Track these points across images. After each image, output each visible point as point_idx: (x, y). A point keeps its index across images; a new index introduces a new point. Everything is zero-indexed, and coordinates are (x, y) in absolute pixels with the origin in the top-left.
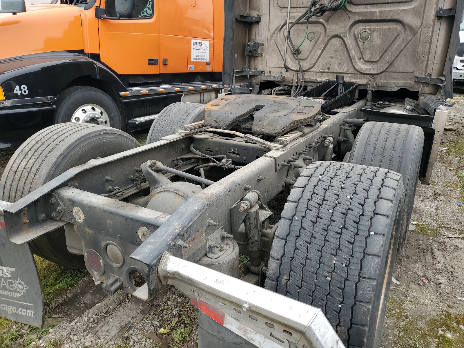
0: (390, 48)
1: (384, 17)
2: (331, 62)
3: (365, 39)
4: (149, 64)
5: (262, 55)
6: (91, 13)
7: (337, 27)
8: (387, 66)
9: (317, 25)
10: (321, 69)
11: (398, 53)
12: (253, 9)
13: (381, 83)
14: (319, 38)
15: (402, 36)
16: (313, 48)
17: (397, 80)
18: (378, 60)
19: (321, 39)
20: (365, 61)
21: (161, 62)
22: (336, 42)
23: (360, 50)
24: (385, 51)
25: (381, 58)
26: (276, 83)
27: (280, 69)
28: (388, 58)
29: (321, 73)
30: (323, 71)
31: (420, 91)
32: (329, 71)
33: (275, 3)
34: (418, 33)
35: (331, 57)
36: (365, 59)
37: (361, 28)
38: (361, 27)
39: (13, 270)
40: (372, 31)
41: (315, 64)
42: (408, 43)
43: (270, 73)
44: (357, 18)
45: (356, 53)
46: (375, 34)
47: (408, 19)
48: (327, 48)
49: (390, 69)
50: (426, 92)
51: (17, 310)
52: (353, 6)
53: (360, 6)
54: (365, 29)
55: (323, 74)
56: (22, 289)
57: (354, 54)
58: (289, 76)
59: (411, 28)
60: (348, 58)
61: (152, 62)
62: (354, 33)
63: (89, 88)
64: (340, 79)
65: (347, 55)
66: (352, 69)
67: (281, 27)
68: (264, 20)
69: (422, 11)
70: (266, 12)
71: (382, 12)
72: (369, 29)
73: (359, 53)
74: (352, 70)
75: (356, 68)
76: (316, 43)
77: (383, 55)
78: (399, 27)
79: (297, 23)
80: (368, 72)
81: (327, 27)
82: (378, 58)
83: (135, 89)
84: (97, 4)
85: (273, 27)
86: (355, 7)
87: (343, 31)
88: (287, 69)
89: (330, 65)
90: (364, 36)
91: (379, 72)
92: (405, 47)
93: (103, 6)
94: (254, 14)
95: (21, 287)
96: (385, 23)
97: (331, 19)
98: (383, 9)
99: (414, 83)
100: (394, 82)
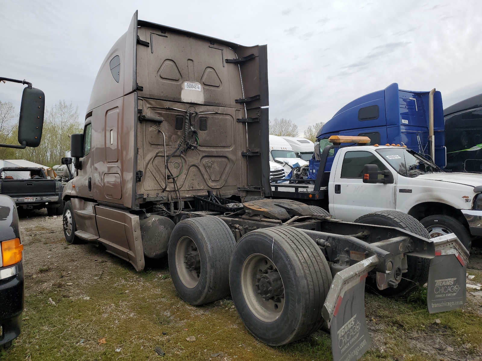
0: (224, 172)
1: (219, 155)
2: (193, 183)
3: (210, 167)
7: (193, 159)
8: (225, 182)
10: (187, 188)
11: (228, 175)
13: (223, 193)
14: (182, 166)
15: (229, 166)
18: (219, 180)
19: (184, 167)
20: (212, 181)
22: (193, 169)
23: (208, 174)
24: (222, 174)
25: (220, 178)
26: (154, 202)
27: (157, 192)
29: (187, 191)
30: (189, 189)
31: (241, 195)
32: (193, 189)
34: (235, 163)
35: (192, 179)
36: (212, 179)
37: (207, 160)
38: (205, 160)
40: (214, 162)
41: (183, 184)
42: (232, 170)
43: (148, 195)
44: (204, 154)
45: (207, 176)
46: (215, 164)
47: (230, 156)
48: (189, 173)
49: (226, 184)
50: (243, 196)
51: (359, 347)
52: (200, 147)
53: (204, 147)
54: (209, 161)
55: (189, 191)
56: (358, 329)
58: (165, 195)
59: (232, 161)
60: (203, 179)
62: (203, 163)
64: (210, 193)
65: (202, 178)
66: (206, 186)
67: (153, 159)
69: (235, 152)
70: (140, 147)
72: (211, 161)
75: (209, 185)
77: (221, 176)
78: (226, 160)
79: (173, 156)
80: (216, 188)
81: (187, 160)
82: (219, 178)
86: (202, 147)
87: (197, 162)
88: (163, 190)
89: (193, 185)
90: (209, 165)
91: (221, 187)
92: (231, 172)
95: (358, 327)
96: (219, 158)
98: (218, 150)
99: (237, 191)
100: (229, 192)
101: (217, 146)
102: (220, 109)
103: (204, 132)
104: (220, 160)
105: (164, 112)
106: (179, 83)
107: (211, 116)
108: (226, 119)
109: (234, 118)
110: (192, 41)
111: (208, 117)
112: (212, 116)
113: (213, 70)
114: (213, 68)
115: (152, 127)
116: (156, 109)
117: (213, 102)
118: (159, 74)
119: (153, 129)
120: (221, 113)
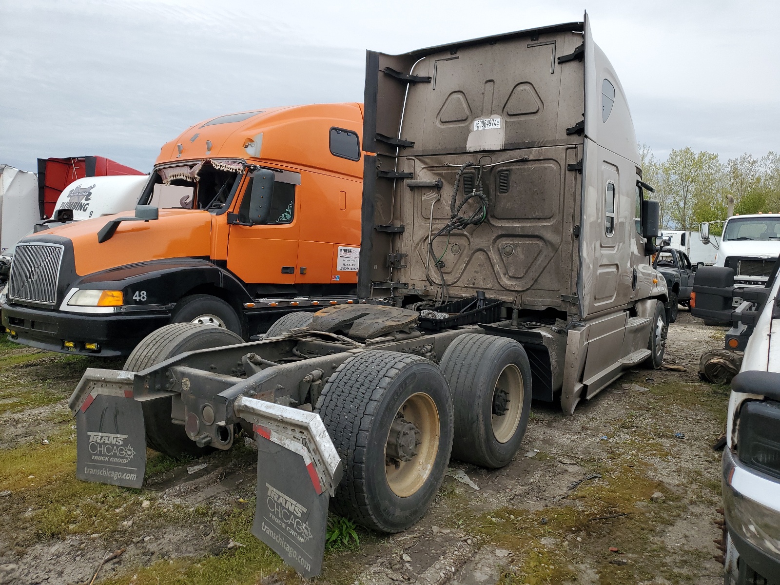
0: (534, 264)
1: (526, 233)
2: (476, 277)
3: (509, 254)
4: (283, 273)
5: (405, 267)
6: (222, 219)
7: (481, 240)
8: (532, 282)
9: (462, 237)
10: (466, 284)
11: (542, 270)
12: (397, 219)
13: (527, 300)
14: (463, 251)
15: (545, 253)
16: (457, 261)
17: (544, 298)
18: (523, 276)
19: (465, 252)
20: (509, 276)
21: (297, 271)
22: (480, 256)
23: (505, 266)
24: (529, 268)
25: (525, 274)
26: (419, 297)
27: (423, 283)
28: (532, 274)
29: (465, 289)
30: (467, 286)
31: (567, 310)
32: (475, 286)
33: (419, 213)
34: (559, 250)
35: (475, 272)
36: (510, 274)
38: (504, 242)
39: (126, 437)
40: (515, 246)
41: (460, 278)
42: (551, 260)
43: (414, 285)
44: (500, 233)
45: (500, 269)
46: (519, 250)
47: (549, 236)
48: (471, 262)
49: (535, 286)
50: (573, 313)
51: (122, 475)
52: (496, 220)
53: (502, 221)
54: (508, 244)
55: (468, 289)
56: (130, 455)
57: (499, 269)
58: (433, 290)
59: (552, 245)
60: (493, 273)
61: (286, 270)
62: (498, 248)
63: (209, 297)
64: (480, 294)
65: (492, 270)
66: (498, 285)
67: (425, 238)
68: (408, 230)
69: (561, 228)
70: (410, 223)
71: (523, 227)
72: (512, 244)
73: (504, 268)
74: (497, 287)
75: (501, 284)
76: (460, 256)
77: (527, 272)
78: (541, 243)
79: (439, 235)
80: (513, 289)
81: (471, 240)
82: (522, 274)
83: (262, 300)
84: (230, 210)
85: (417, 238)
86: (498, 221)
87: (486, 245)
88: (431, 283)
89: (475, 280)
90: (508, 250)
91: (525, 289)
92: (548, 264)
93: (236, 212)
94: (398, 224)
95: (129, 453)
96: (527, 239)
97: (475, 232)
98: (525, 225)
99: (560, 302)
100: (540, 300)
101: (526, 217)
102: (533, 152)
103: (504, 194)
104: (528, 242)
105: (445, 172)
106: (465, 125)
107: (517, 167)
108: (545, 168)
109: (562, 163)
110: (498, 48)
111: (511, 169)
112: (519, 167)
113: (531, 85)
114: (529, 83)
115: (425, 195)
116: (434, 168)
117: (521, 142)
118: (439, 117)
119: (428, 197)
120: (534, 159)
